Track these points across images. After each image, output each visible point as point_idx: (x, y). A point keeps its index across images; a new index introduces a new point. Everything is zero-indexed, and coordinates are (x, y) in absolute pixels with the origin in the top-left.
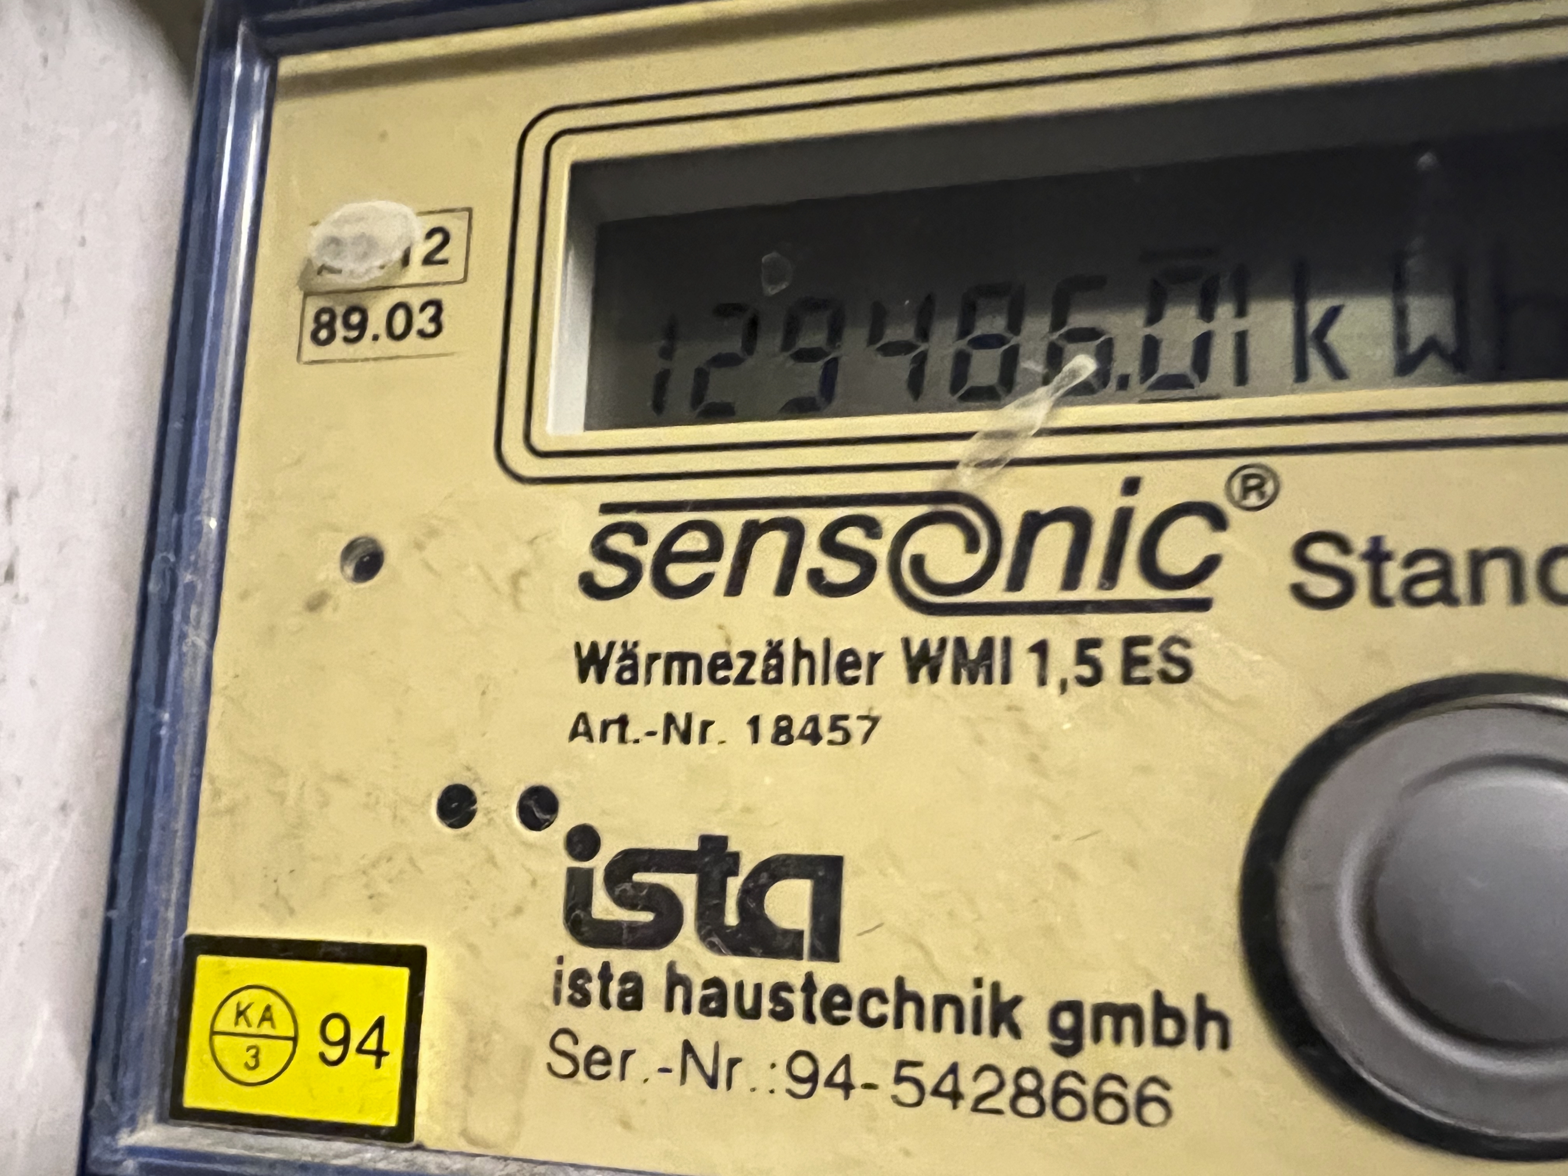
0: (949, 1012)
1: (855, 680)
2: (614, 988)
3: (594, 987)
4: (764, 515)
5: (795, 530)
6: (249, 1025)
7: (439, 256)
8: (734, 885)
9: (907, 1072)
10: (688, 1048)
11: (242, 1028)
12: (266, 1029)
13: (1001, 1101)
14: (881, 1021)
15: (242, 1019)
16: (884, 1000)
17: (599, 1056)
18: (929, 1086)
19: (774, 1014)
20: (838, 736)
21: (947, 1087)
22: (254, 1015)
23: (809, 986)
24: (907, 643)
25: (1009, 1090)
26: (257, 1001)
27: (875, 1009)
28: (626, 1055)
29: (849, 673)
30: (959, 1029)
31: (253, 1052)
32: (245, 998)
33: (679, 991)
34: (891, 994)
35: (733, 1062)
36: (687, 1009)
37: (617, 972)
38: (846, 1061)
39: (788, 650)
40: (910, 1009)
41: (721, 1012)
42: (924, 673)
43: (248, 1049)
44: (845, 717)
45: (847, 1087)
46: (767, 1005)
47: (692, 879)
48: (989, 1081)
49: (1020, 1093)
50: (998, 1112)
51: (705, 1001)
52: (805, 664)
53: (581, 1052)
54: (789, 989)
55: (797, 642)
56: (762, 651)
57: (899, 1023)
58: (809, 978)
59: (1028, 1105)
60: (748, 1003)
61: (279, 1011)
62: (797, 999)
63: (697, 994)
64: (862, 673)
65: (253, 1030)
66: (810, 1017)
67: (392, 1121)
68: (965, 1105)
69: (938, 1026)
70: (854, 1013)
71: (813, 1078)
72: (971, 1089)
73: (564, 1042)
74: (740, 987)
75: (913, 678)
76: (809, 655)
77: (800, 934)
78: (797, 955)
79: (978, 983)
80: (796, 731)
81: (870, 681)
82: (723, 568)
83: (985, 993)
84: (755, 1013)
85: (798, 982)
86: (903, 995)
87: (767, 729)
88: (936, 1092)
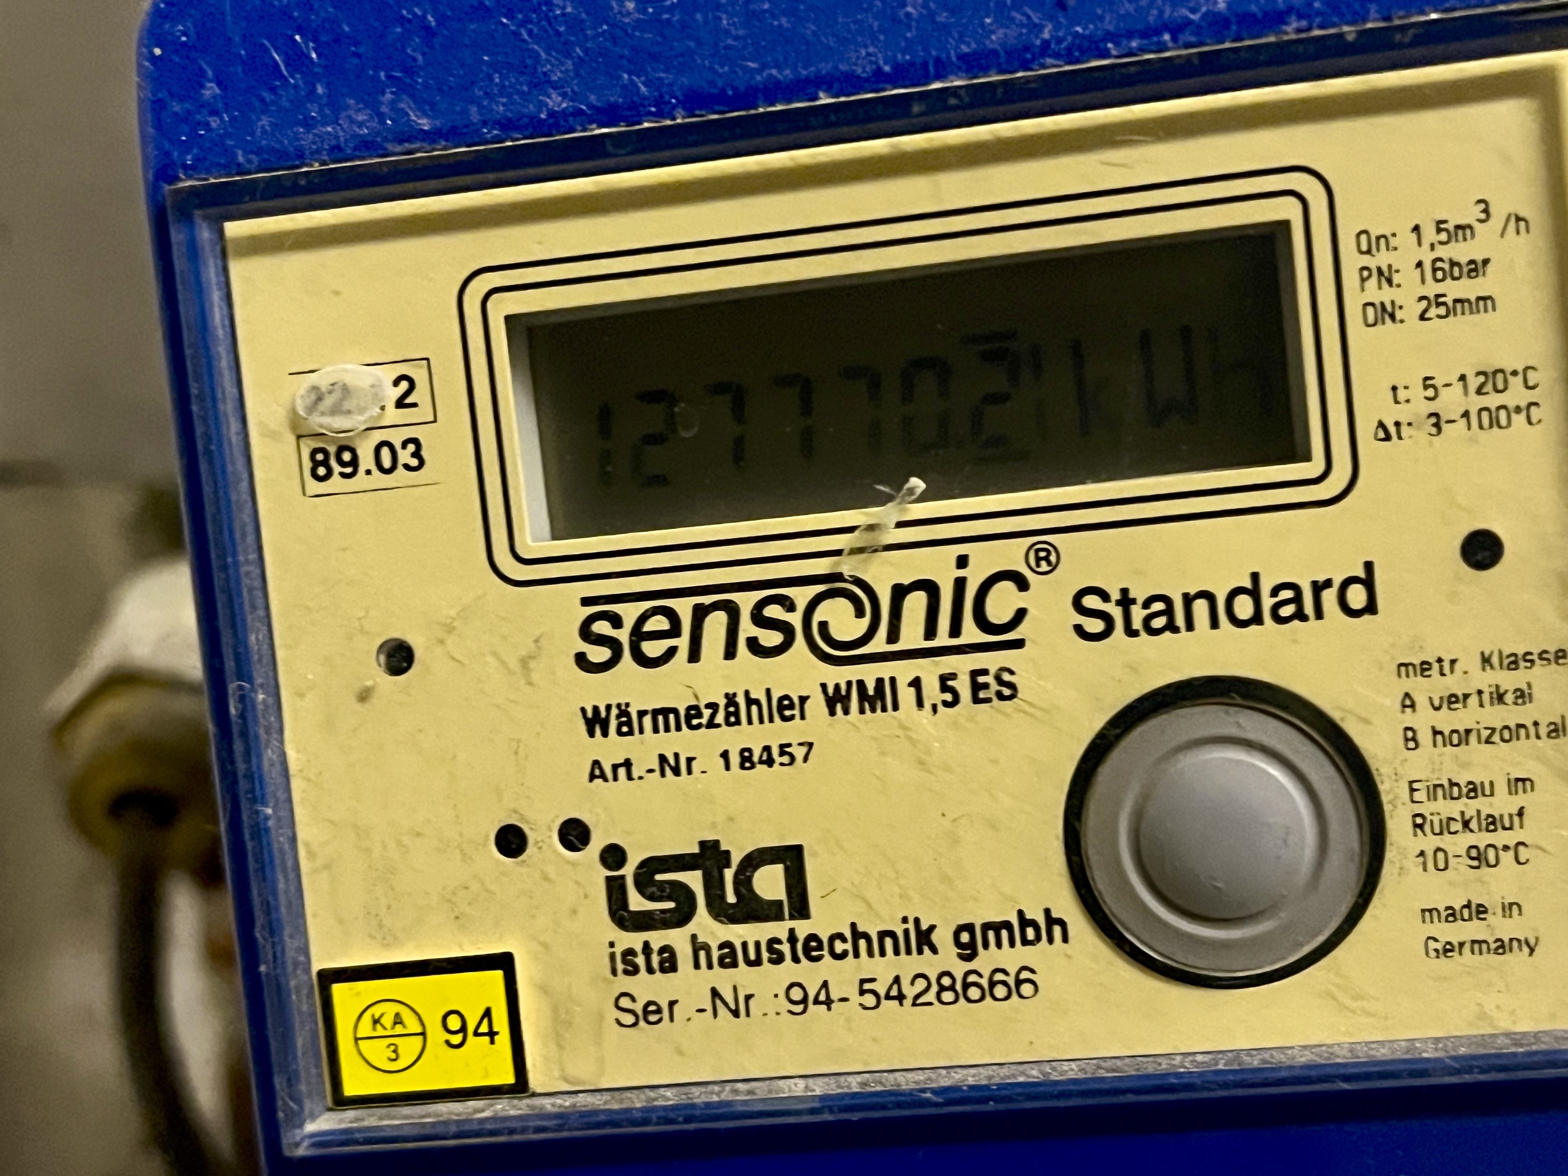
0: (888, 942)
1: (792, 718)
2: (655, 960)
3: (640, 960)
4: (707, 600)
5: (732, 611)
6: (385, 1028)
7: (409, 400)
8: (729, 874)
9: (867, 986)
10: (715, 993)
11: (380, 1032)
12: (399, 1030)
13: (931, 996)
14: (843, 955)
15: (378, 1026)
16: (844, 940)
17: (652, 1008)
18: (882, 993)
19: (771, 961)
20: (786, 759)
21: (894, 993)
22: (388, 1021)
23: (792, 938)
24: (824, 686)
25: (935, 988)
26: (387, 1010)
27: (839, 947)
28: (672, 1004)
29: (787, 713)
30: (897, 952)
31: (392, 1048)
32: (377, 1011)
33: (702, 954)
34: (848, 934)
35: (748, 998)
36: (710, 966)
37: (655, 946)
38: (825, 985)
39: (741, 700)
40: (862, 943)
41: (734, 965)
42: (839, 707)
43: (388, 1047)
44: (789, 745)
45: (828, 1003)
46: (765, 955)
48: (921, 984)
49: (942, 989)
50: (930, 1004)
51: (722, 958)
52: (754, 708)
53: (638, 1008)
54: (779, 942)
55: (747, 693)
56: (722, 702)
57: (857, 955)
58: (792, 931)
59: (948, 996)
60: (752, 956)
61: (406, 1015)
62: (786, 948)
63: (715, 954)
64: (796, 712)
65: (389, 1032)
66: (796, 959)
67: (510, 1080)
68: (908, 1002)
69: (883, 953)
70: (825, 952)
71: (804, 1001)
72: (910, 992)
73: (625, 1002)
74: (745, 945)
75: (832, 713)
76: (757, 702)
77: (780, 903)
78: (779, 917)
79: (905, 920)
80: (756, 759)
81: (803, 717)
82: (683, 642)
83: (911, 926)
84: (758, 962)
85: (784, 936)
86: (857, 935)
87: (735, 759)
88: (888, 997)
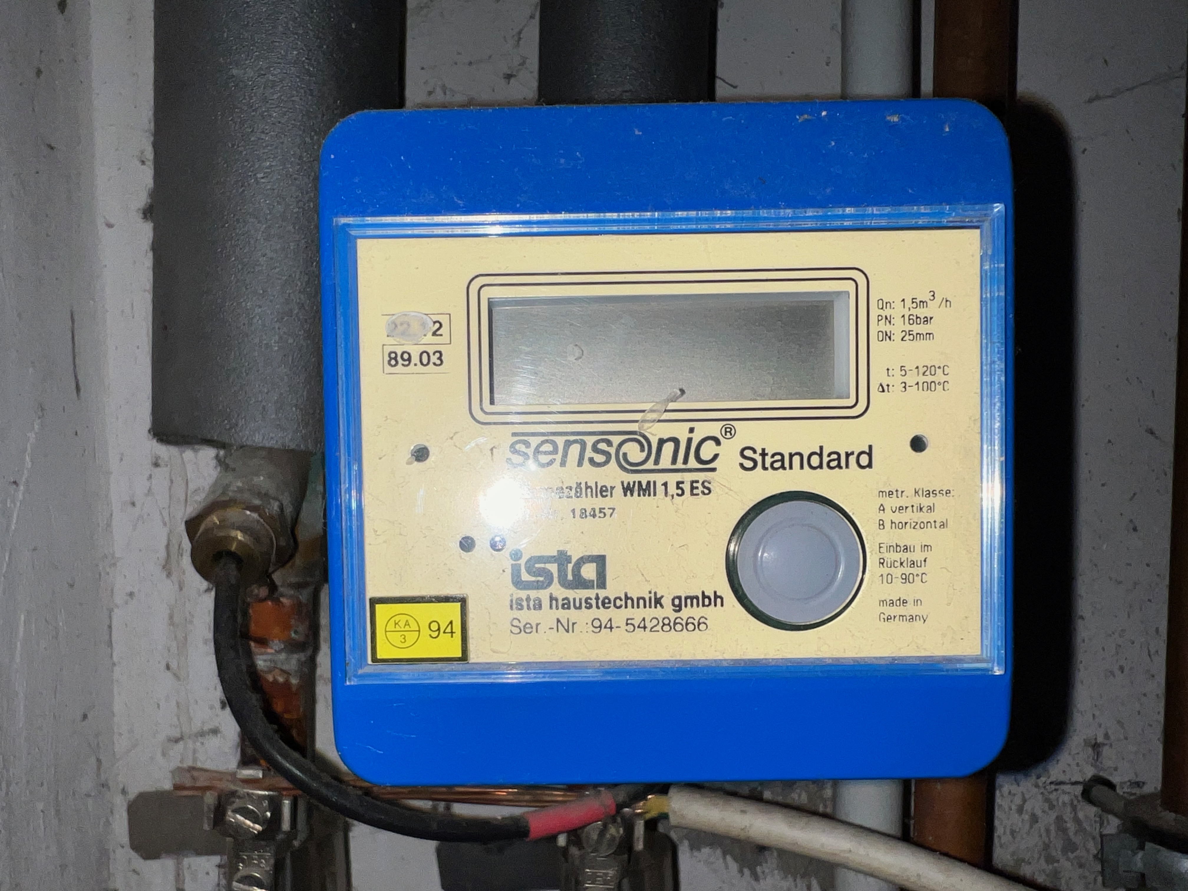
0: (641, 602)
1: (607, 496)
2: (532, 603)
3: (525, 604)
4: (572, 438)
5: (583, 445)
6: (401, 628)
7: (438, 333)
8: (570, 566)
9: (629, 622)
10: (558, 621)
11: (398, 628)
12: (407, 628)
13: (659, 628)
14: (621, 607)
15: (397, 626)
16: (621, 600)
17: (528, 626)
18: (636, 626)
19: (586, 607)
20: (602, 515)
21: (642, 625)
22: (402, 624)
23: (597, 598)
24: (622, 483)
25: (661, 624)
26: (403, 619)
27: (618, 603)
28: (537, 625)
29: (604, 494)
30: (645, 607)
31: (403, 637)
32: (397, 619)
33: (554, 602)
34: (623, 597)
35: (573, 624)
36: (557, 608)
37: (532, 598)
38: (610, 620)
39: (583, 486)
40: (629, 602)
41: (569, 608)
42: (629, 493)
43: (401, 636)
44: (604, 509)
45: (611, 628)
46: (584, 605)
47: (555, 565)
48: (655, 622)
49: (664, 624)
50: (658, 631)
51: (563, 605)
52: (589, 490)
53: (521, 625)
54: (591, 599)
55: (586, 483)
56: (574, 486)
57: (626, 607)
58: (597, 595)
59: (666, 628)
60: (578, 605)
61: (411, 622)
62: (593, 602)
63: (560, 603)
64: (609, 493)
65: (403, 629)
66: (598, 607)
67: (460, 655)
68: (648, 630)
69: (638, 607)
70: (612, 604)
71: (600, 627)
72: (649, 625)
73: (516, 623)
74: (574, 600)
75: (625, 495)
76: (591, 488)
77: (593, 581)
78: (593, 587)
79: (650, 592)
80: (588, 514)
81: (611, 496)
82: (559, 457)
83: (652, 595)
84: (580, 607)
85: (593, 596)
86: (627, 598)
87: (578, 513)
88: (639, 627)
